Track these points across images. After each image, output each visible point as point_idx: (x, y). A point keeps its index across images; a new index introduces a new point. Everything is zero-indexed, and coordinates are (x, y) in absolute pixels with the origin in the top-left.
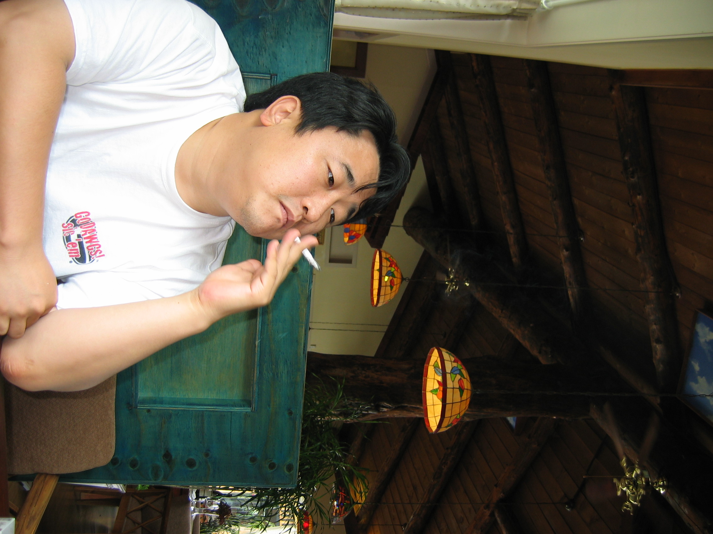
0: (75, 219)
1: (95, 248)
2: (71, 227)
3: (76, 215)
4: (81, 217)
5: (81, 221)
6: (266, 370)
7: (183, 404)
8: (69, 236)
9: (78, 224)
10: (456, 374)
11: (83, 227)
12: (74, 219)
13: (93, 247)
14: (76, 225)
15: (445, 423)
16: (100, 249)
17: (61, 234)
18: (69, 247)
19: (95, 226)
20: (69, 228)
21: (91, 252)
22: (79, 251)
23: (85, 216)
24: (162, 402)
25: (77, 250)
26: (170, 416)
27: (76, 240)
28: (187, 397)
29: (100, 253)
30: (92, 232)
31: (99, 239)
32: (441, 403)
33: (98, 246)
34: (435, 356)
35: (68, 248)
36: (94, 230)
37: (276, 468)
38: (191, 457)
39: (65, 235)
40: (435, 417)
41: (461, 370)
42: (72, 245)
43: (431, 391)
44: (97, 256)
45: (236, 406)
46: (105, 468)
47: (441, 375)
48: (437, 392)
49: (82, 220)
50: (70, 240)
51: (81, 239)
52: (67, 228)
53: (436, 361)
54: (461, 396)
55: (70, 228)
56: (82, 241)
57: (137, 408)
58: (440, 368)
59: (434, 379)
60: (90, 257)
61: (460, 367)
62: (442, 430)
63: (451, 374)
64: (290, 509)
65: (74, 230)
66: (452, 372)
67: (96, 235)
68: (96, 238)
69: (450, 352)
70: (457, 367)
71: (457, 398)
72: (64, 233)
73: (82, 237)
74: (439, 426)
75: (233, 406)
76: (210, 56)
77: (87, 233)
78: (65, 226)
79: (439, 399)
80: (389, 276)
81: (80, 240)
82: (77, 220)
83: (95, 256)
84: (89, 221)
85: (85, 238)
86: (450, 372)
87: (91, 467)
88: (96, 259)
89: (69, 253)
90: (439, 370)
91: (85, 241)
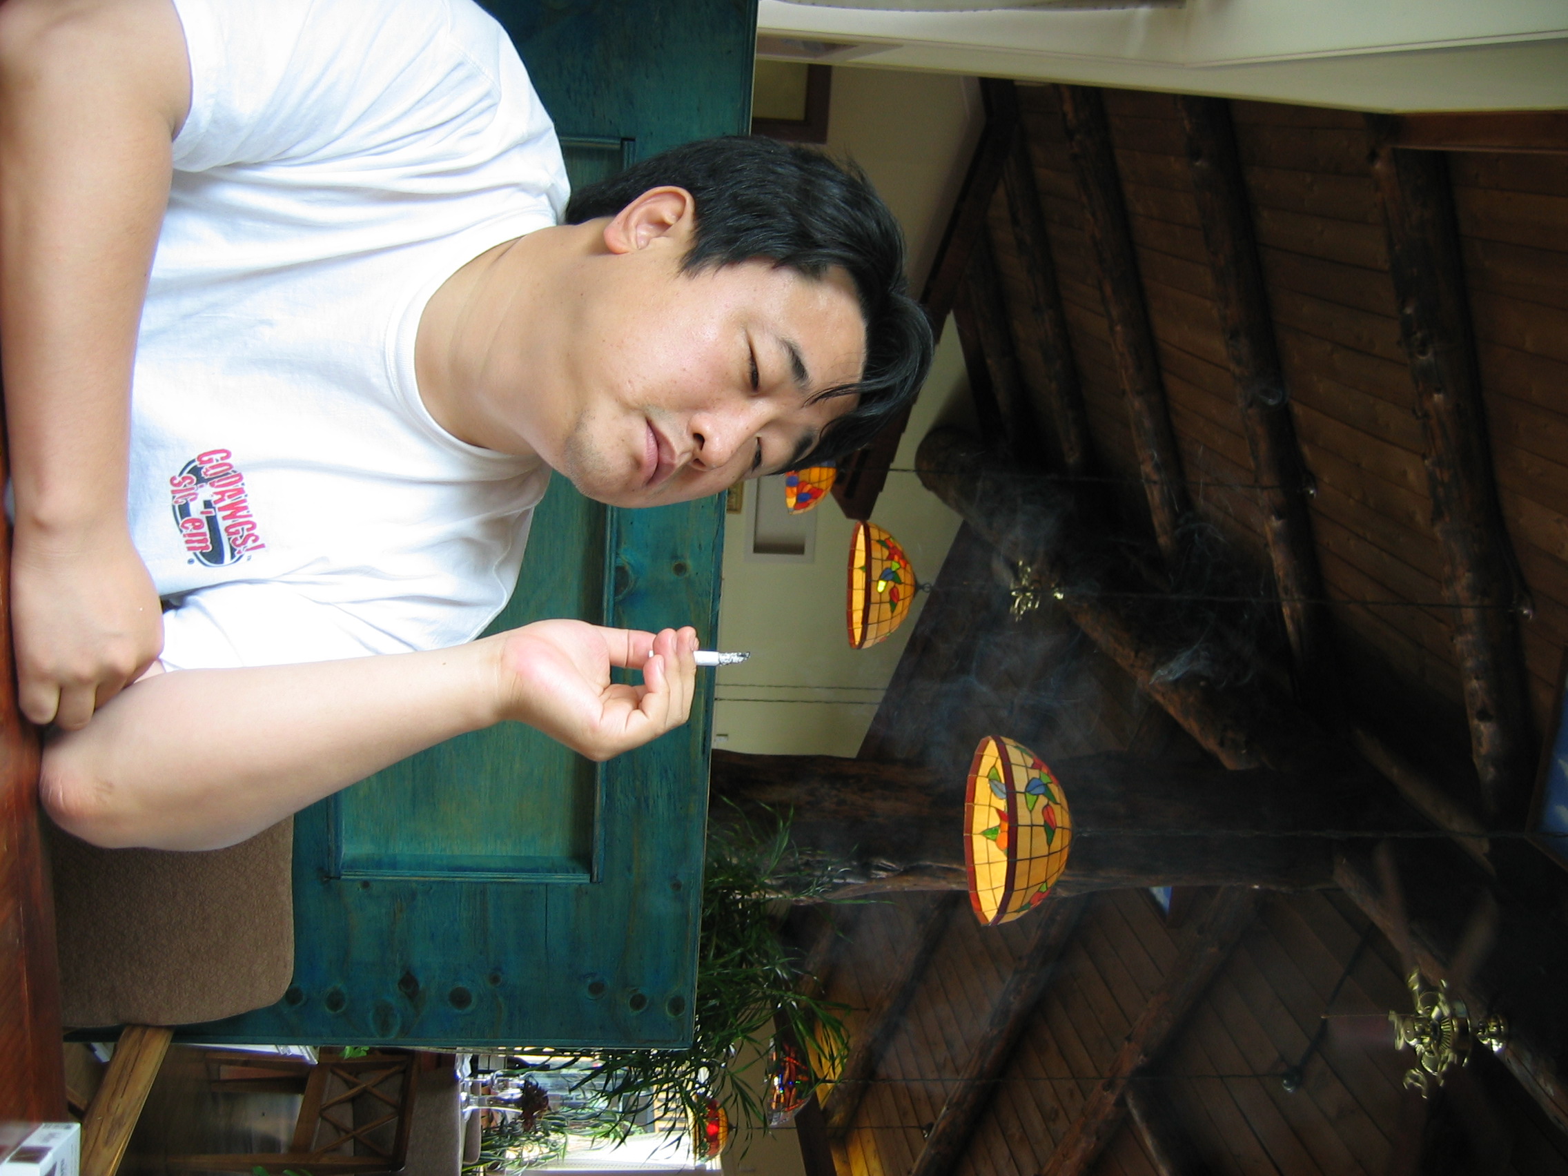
0: (199, 466)
1: (243, 529)
2: (190, 483)
3: (200, 458)
4: (210, 461)
5: (212, 472)
6: (621, 792)
7: (441, 869)
8: (187, 504)
9: (206, 478)
10: (1038, 795)
11: (216, 484)
12: (195, 467)
13: (239, 528)
14: (200, 480)
15: (1015, 902)
16: (255, 532)
17: (169, 501)
18: (187, 528)
19: (244, 481)
20: (185, 486)
21: (236, 539)
22: (208, 536)
23: (219, 458)
24: (393, 865)
25: (204, 534)
26: (413, 895)
27: (202, 513)
28: (448, 853)
29: (255, 541)
30: (235, 495)
32: (1005, 858)
33: (250, 526)
34: (990, 756)
35: (185, 531)
36: (241, 491)
37: (645, 1008)
38: (460, 985)
39: (176, 502)
40: (993, 889)
41: (1050, 785)
42: (193, 524)
43: (984, 833)
44: (249, 547)
45: (556, 872)
46: (273, 1010)
47: (1005, 796)
48: (997, 834)
49: (213, 467)
50: (189, 514)
51: (212, 510)
52: (181, 488)
53: (994, 766)
54: (1049, 843)
55: (189, 486)
56: (213, 514)
57: (339, 878)
58: (1003, 781)
59: (990, 806)
60: (233, 550)
61: (1046, 779)
62: (1009, 918)
63: (1027, 794)
64: (678, 1096)
65: (198, 492)
66: (1030, 788)
67: (244, 501)
68: (245, 508)
69: (1023, 747)
70: (1040, 779)
71: (1041, 846)
72: (174, 497)
73: (214, 505)
74: (1002, 909)
75: (549, 871)
76: (489, 102)
77: (226, 498)
78: (176, 482)
79: (1002, 850)
80: (887, 581)
81: (210, 512)
82: (202, 468)
83: (242, 547)
84: (230, 471)
85: (221, 509)
86: (1023, 790)
87: (242, 1010)
88: (246, 554)
89: (187, 542)
90: (999, 785)
91: (220, 515)
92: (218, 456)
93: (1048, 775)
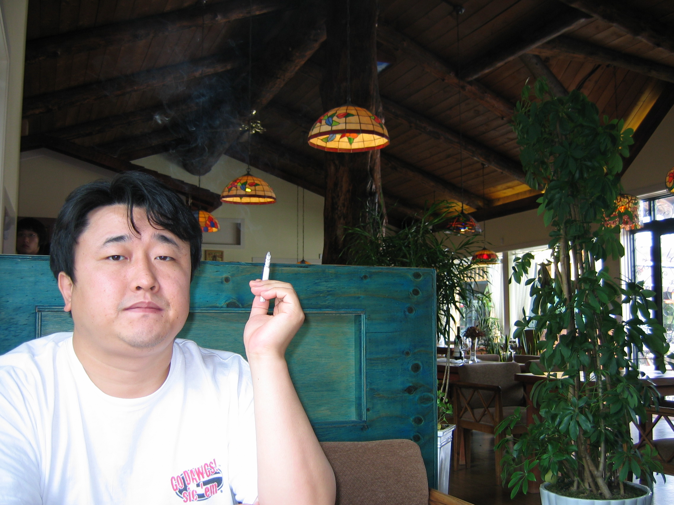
0: (178, 490)
1: (208, 469)
2: (186, 494)
3: (175, 490)
4: (176, 485)
5: (181, 484)
6: (325, 302)
7: (361, 378)
8: (198, 495)
9: (184, 487)
10: (332, 121)
11: (189, 482)
12: (179, 492)
13: (207, 471)
14: (185, 489)
15: (379, 130)
16: (208, 464)
17: (195, 502)
18: (209, 494)
19: (187, 470)
20: (187, 496)
21: (212, 472)
22: (211, 485)
23: (175, 482)
24: (359, 398)
25: (211, 487)
26: (372, 389)
27: (202, 488)
28: (354, 375)
29: (212, 464)
30: (193, 473)
31: (199, 466)
32: (361, 134)
33: (206, 466)
34: (317, 142)
35: (210, 495)
36: (191, 471)
37: (418, 289)
38: (410, 368)
39: (196, 499)
40: (374, 140)
41: (328, 116)
42: (207, 492)
43: (351, 144)
44: (215, 466)
45: (361, 329)
46: (422, 447)
47: (334, 135)
48: (351, 138)
49: (179, 484)
50: (203, 494)
51: (200, 483)
52: (188, 497)
53: (322, 140)
54: (353, 115)
55: (188, 494)
56: (202, 483)
57: (366, 421)
58: (328, 136)
59: (339, 141)
60: (216, 473)
61: (326, 117)
62: (386, 132)
63: (332, 125)
64: (465, 273)
65: (192, 490)
66: (331, 125)
67: (195, 469)
68: (198, 469)
69: (312, 127)
70: (326, 120)
71: (355, 119)
72: (193, 500)
73: (198, 483)
74: (382, 135)
75: (360, 332)
76: (11, 371)
77: (195, 477)
78: (186, 500)
79: (358, 136)
80: (246, 188)
81: (201, 484)
82: (179, 489)
83: (215, 469)
84: (181, 477)
85: (200, 479)
86: (331, 127)
87: (421, 460)
88: (218, 467)
89: (214, 494)
90: (330, 137)
91: (203, 480)
92: (174, 482)
93: (324, 116)
